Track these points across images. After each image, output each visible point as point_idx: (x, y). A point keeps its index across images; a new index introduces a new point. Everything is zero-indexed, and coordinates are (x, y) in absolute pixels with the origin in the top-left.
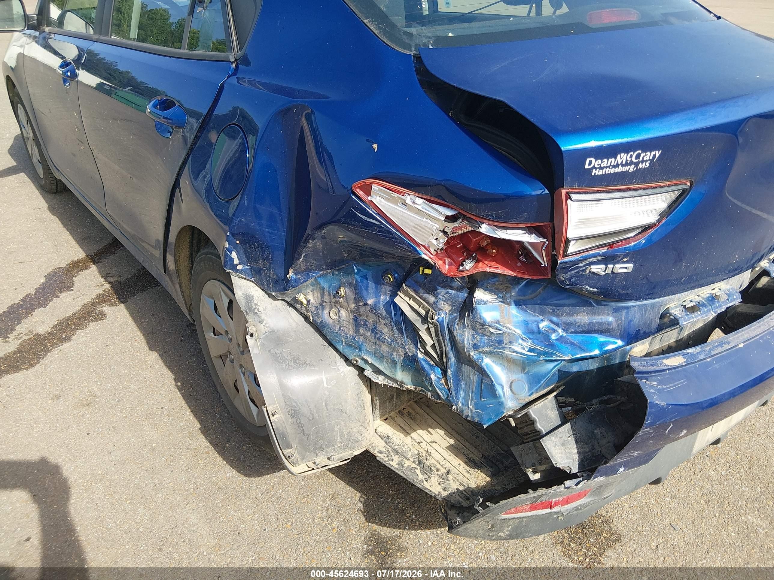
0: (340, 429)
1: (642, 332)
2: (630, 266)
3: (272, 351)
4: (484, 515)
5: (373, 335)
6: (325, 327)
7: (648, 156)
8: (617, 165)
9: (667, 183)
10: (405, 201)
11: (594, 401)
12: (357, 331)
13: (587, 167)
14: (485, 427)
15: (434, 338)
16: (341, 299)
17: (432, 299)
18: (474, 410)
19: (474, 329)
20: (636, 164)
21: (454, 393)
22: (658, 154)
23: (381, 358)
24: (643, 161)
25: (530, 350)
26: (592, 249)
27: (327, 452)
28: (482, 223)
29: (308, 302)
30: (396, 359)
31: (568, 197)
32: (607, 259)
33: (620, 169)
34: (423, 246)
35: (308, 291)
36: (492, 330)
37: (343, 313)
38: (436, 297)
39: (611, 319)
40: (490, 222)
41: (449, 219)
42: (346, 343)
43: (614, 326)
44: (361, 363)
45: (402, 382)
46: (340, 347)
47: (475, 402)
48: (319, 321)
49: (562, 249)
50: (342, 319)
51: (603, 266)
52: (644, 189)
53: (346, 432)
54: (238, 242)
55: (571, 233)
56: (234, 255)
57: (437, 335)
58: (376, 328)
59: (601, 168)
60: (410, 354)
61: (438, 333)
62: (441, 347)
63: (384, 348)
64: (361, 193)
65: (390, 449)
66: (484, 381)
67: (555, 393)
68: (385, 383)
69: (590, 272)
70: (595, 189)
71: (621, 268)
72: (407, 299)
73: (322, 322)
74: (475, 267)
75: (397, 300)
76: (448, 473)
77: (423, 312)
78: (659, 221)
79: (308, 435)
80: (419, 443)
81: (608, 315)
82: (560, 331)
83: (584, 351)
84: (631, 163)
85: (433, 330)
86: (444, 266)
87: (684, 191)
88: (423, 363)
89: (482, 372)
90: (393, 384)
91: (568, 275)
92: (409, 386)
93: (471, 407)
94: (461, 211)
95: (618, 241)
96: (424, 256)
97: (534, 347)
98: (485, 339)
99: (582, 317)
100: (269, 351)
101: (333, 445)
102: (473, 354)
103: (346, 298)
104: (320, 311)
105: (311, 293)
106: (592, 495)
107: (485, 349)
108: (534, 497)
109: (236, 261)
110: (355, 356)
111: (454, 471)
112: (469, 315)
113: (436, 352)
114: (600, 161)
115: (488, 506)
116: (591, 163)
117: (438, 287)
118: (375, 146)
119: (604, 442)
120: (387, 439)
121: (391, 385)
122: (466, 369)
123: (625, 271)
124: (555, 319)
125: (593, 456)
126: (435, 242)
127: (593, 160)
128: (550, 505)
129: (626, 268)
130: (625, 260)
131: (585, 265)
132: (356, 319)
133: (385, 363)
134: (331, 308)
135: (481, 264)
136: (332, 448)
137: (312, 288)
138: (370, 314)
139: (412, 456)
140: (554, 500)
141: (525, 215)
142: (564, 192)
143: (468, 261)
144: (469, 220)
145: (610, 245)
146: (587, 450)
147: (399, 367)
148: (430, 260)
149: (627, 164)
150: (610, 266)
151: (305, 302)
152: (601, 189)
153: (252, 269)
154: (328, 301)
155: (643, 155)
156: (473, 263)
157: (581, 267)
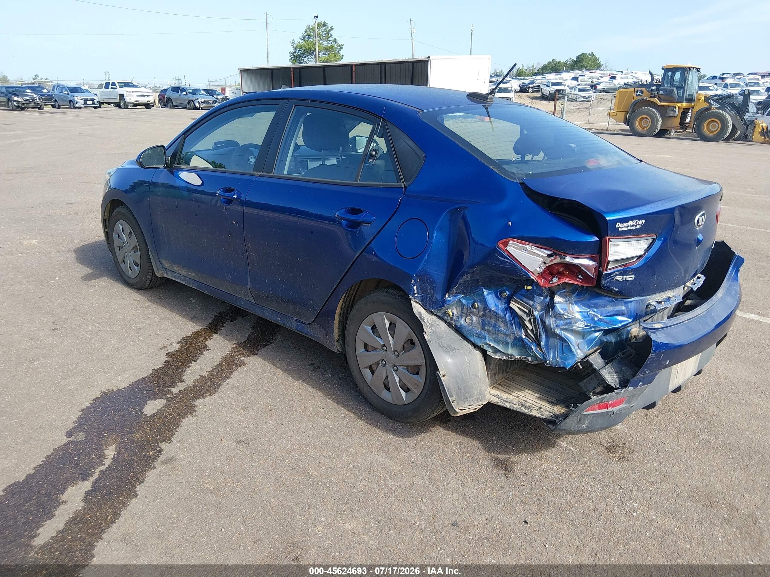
0: (476, 387)
1: (638, 315)
2: (633, 276)
3: (437, 342)
4: (576, 411)
5: (494, 329)
6: (463, 328)
7: (640, 222)
8: (628, 226)
9: (647, 236)
10: (526, 248)
11: (620, 353)
12: (483, 328)
13: (617, 227)
14: (567, 369)
15: (533, 325)
16: (475, 310)
17: (531, 303)
18: (560, 361)
19: (555, 317)
20: (636, 226)
21: (547, 354)
22: (644, 221)
23: (498, 342)
24: (638, 225)
25: (586, 326)
26: (617, 267)
27: (469, 401)
28: (567, 256)
29: (453, 314)
30: (509, 341)
31: (609, 240)
32: (624, 273)
33: (630, 228)
34: (531, 271)
35: (453, 307)
36: (565, 317)
37: (474, 318)
38: (534, 302)
39: (623, 308)
40: (571, 256)
41: (549, 256)
42: (476, 336)
43: (626, 311)
44: (485, 348)
45: (512, 355)
46: (472, 339)
47: (560, 357)
48: (458, 325)
49: (605, 266)
50: (474, 322)
51: (622, 277)
52: (639, 237)
53: (479, 389)
54: (418, 280)
55: (610, 258)
56: (415, 288)
57: (535, 323)
58: (496, 324)
59: (622, 227)
60: (518, 337)
61: (535, 322)
62: (536, 330)
63: (501, 336)
64: (502, 246)
65: (502, 401)
66: (564, 344)
67: (599, 351)
68: (500, 358)
69: (616, 279)
70: (619, 237)
71: (629, 278)
72: (517, 305)
73: (461, 325)
74: (558, 282)
75: (511, 305)
76: (540, 408)
77: (527, 311)
78: (645, 254)
79: (461, 389)
80: (518, 397)
81: (622, 306)
82: (599, 316)
83: (612, 325)
84: (634, 225)
85: (532, 320)
86: (542, 282)
87: (654, 239)
88: (526, 340)
89: (563, 340)
90: (505, 358)
91: (606, 281)
92: (516, 357)
93: (558, 360)
94: (556, 251)
95: (628, 263)
96: (532, 277)
97: (587, 325)
98: (562, 322)
99: (609, 308)
100: (436, 341)
101: (473, 397)
102: (557, 331)
103: (478, 309)
104: (460, 319)
105: (455, 309)
106: (626, 403)
107: (563, 327)
108: (601, 398)
109: (415, 292)
110: (482, 343)
111: (543, 407)
112: (552, 310)
113: (533, 334)
114: (622, 224)
115: (578, 406)
116: (619, 225)
117: (535, 296)
118: (510, 223)
119: (628, 373)
120: (498, 397)
121: (504, 358)
122: (552, 340)
123: (631, 279)
124: (595, 310)
125: (624, 380)
126: (538, 269)
127: (619, 223)
128: (607, 407)
129: (631, 278)
130: (631, 273)
131: (614, 276)
132: (483, 321)
133: (501, 345)
134: (467, 316)
135: (561, 279)
136: (472, 399)
137: (456, 305)
138: (492, 316)
139: (517, 403)
140: (609, 402)
141: (588, 251)
142: (607, 238)
143: (554, 279)
144: (559, 255)
145: (625, 265)
146: (621, 377)
147: (510, 346)
148: (535, 279)
149: (632, 226)
150: (625, 277)
151: (451, 314)
152: (622, 237)
153: (422, 297)
154: (465, 312)
155: (638, 222)
156: (557, 279)
157: (612, 277)
